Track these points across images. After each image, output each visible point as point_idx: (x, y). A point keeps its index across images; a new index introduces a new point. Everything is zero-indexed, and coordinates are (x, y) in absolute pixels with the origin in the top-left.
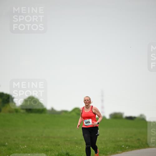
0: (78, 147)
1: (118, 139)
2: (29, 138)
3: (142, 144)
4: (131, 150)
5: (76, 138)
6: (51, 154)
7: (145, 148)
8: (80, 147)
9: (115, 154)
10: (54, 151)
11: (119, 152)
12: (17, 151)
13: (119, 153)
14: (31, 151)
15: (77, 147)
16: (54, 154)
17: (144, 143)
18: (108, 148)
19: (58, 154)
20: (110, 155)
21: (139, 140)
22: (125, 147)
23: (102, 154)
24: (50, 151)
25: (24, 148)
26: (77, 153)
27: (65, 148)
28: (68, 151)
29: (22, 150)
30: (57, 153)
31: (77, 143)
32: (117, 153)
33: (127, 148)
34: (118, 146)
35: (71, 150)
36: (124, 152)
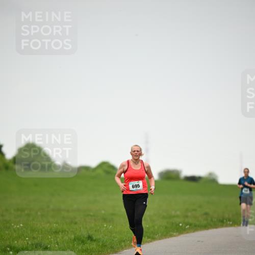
0: (106, 227)
1: (173, 213)
2: (26, 212)
3: (212, 220)
4: (194, 232)
5: (103, 212)
6: (63, 237)
7: (216, 228)
8: (111, 227)
9: (168, 238)
10: (68, 232)
11: (175, 234)
12: (7, 232)
13: (175, 236)
14: (29, 232)
15: (105, 225)
16: (67, 238)
17: (216, 220)
18: (156, 227)
19: (75, 236)
20: (160, 239)
21: (206, 214)
22: (183, 226)
23: (146, 238)
24: (62, 233)
25: (18, 228)
26: (106, 235)
27: (86, 228)
28: (91, 233)
29: (15, 231)
30: (73, 236)
31: (105, 220)
32: (171, 236)
33: (187, 227)
34: (173, 223)
35: (96, 231)
36: (182, 233)
